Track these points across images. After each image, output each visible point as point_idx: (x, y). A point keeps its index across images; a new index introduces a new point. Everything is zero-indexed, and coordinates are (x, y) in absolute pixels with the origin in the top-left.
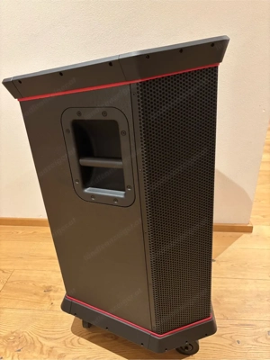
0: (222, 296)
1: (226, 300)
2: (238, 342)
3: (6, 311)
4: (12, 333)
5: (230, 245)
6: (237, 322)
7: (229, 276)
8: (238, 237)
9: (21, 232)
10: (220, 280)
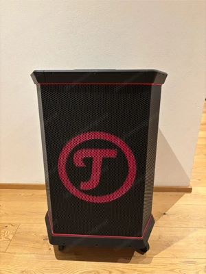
0: (172, 241)
3: (17, 255)
5: (176, 202)
6: (184, 260)
7: (177, 226)
8: (182, 196)
9: (23, 194)
10: (169, 229)
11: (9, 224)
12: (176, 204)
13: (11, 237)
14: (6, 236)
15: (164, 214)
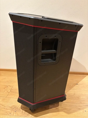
0: (80, 96)
1: (81, 97)
2: (86, 111)
3: (11, 99)
4: (13, 106)
5: (83, 79)
6: (85, 105)
7: (83, 90)
8: (85, 76)
9: (15, 74)
10: (79, 91)
11: (9, 86)
12: (83, 80)
13: (9, 91)
14: (7, 90)
15: (77, 84)
